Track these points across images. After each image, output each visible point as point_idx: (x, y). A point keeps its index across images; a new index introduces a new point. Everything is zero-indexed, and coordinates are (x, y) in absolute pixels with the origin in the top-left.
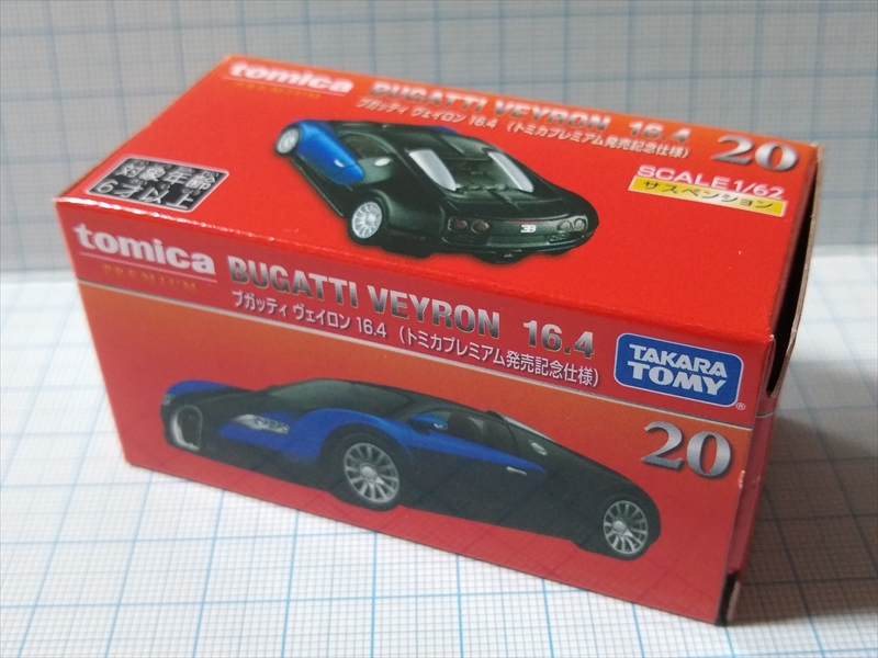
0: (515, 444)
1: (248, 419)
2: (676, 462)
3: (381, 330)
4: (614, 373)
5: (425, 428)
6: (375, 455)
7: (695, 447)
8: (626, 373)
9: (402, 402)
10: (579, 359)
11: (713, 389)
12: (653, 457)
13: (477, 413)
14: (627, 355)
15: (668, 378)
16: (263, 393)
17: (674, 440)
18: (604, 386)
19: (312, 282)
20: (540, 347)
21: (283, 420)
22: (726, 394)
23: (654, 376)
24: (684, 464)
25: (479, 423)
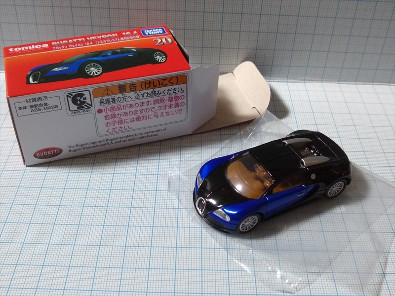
0: (129, 51)
1: (56, 69)
2: (162, 43)
3: (91, 43)
4: (142, 35)
5: (107, 56)
6: (94, 65)
7: (164, 40)
8: (145, 34)
9: (99, 53)
10: (135, 35)
11: (161, 32)
12: (157, 44)
13: (118, 49)
14: (143, 32)
15: (153, 33)
16: (61, 63)
17: (160, 41)
18: (142, 37)
19: (74, 41)
20: (127, 36)
21: (67, 66)
22: (164, 32)
23: (150, 33)
24: (164, 43)
25: (119, 51)
